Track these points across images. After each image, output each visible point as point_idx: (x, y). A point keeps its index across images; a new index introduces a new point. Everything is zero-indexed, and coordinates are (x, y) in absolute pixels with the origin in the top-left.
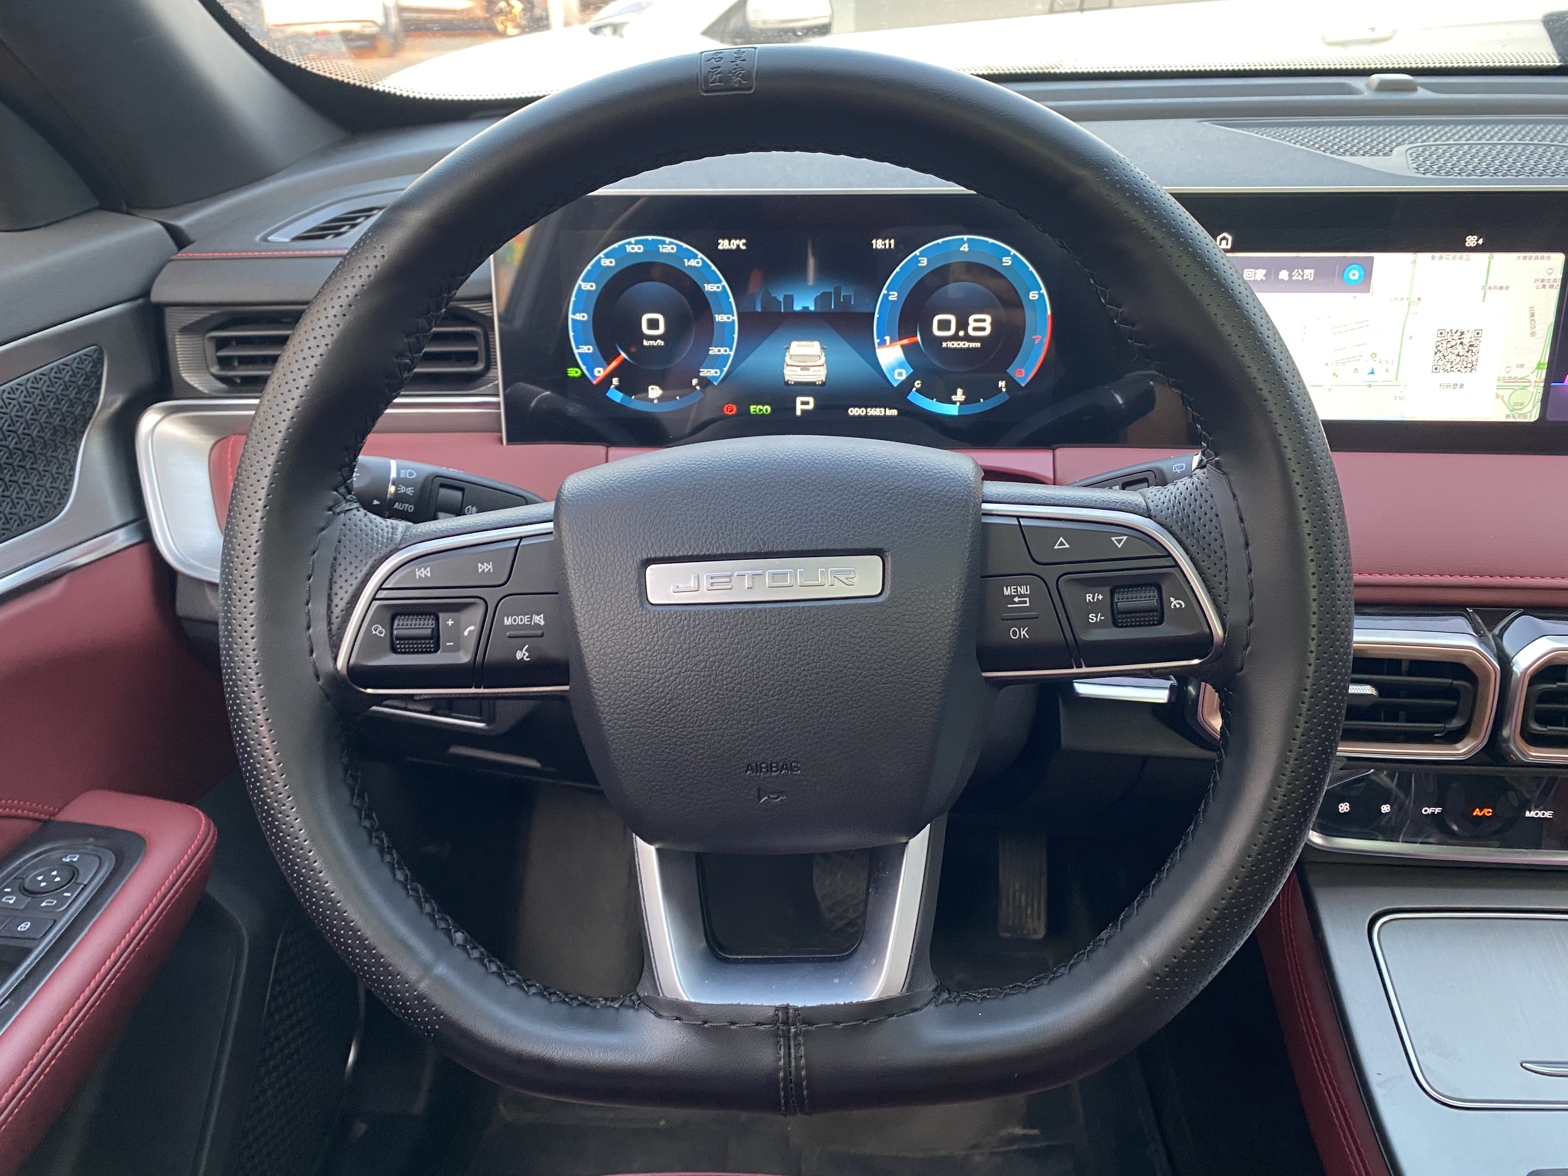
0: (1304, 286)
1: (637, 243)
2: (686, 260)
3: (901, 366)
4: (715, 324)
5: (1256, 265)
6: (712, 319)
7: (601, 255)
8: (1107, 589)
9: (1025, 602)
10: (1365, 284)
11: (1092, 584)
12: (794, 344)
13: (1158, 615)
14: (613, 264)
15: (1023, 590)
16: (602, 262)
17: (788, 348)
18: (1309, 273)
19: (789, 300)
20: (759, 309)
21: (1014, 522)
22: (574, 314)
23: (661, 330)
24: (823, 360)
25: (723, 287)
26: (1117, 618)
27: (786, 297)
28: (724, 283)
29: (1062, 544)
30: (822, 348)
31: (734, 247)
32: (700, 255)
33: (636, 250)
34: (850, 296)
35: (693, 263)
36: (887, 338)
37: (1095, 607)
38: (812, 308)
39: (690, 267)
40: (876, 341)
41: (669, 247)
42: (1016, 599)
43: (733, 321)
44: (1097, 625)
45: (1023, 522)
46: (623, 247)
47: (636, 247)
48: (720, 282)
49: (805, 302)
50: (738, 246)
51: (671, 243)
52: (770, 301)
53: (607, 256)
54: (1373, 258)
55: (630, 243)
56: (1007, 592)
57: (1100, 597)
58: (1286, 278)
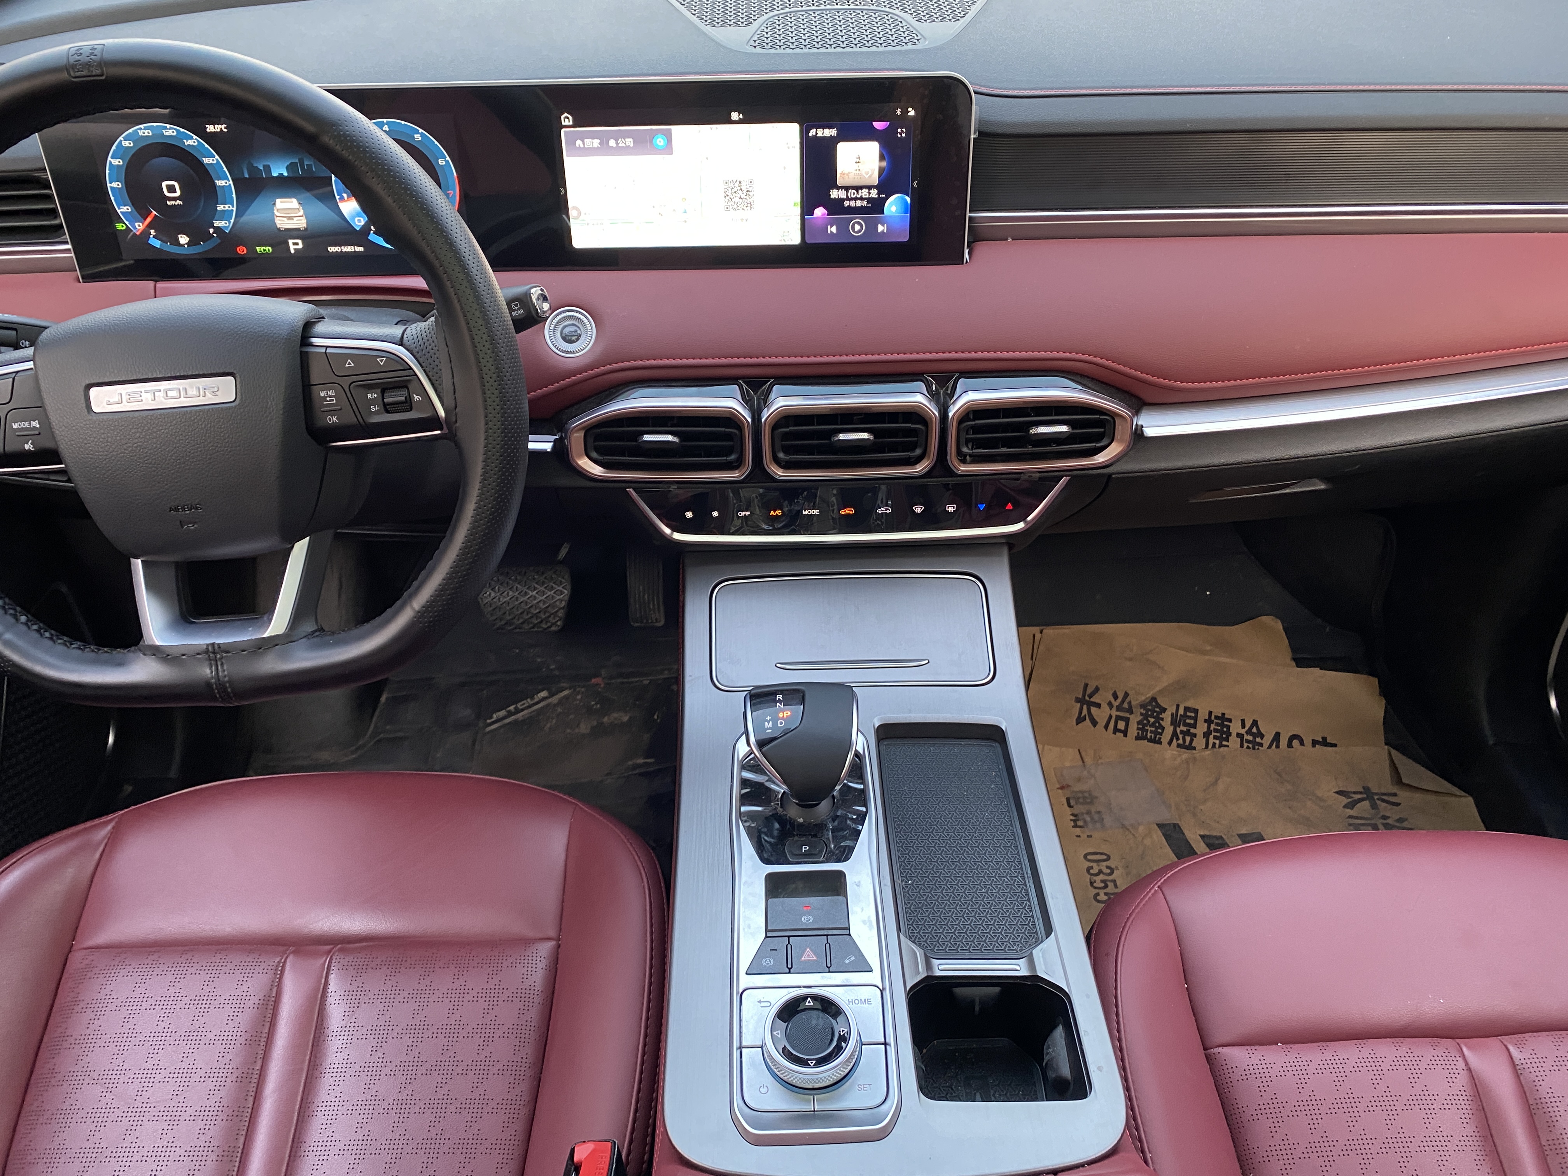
0: (625, 151)
1: (145, 128)
2: (185, 141)
3: (358, 215)
4: (217, 189)
5: (592, 136)
6: (214, 184)
7: (121, 138)
8: (379, 391)
9: (333, 400)
10: (668, 148)
11: (370, 387)
12: (278, 201)
13: (408, 405)
14: (132, 145)
15: (331, 393)
16: (123, 143)
17: (274, 204)
18: (629, 142)
19: (268, 168)
20: (247, 176)
21: (323, 350)
22: (111, 183)
23: (178, 194)
24: (301, 213)
25: (217, 160)
26: (387, 408)
27: (264, 166)
28: (217, 157)
29: (349, 364)
30: (300, 203)
31: (219, 130)
32: (195, 137)
33: (146, 134)
34: (311, 165)
35: (190, 142)
36: (345, 195)
37: (373, 402)
38: (286, 174)
39: (189, 145)
40: (337, 197)
41: (171, 131)
42: (328, 399)
43: (230, 184)
44: (377, 413)
45: (329, 350)
46: (136, 131)
47: (146, 132)
48: (214, 156)
49: (279, 169)
50: (221, 129)
51: (171, 128)
52: (253, 170)
53: (126, 139)
54: (670, 130)
55: (141, 129)
56: (322, 395)
57: (376, 395)
58: (615, 145)
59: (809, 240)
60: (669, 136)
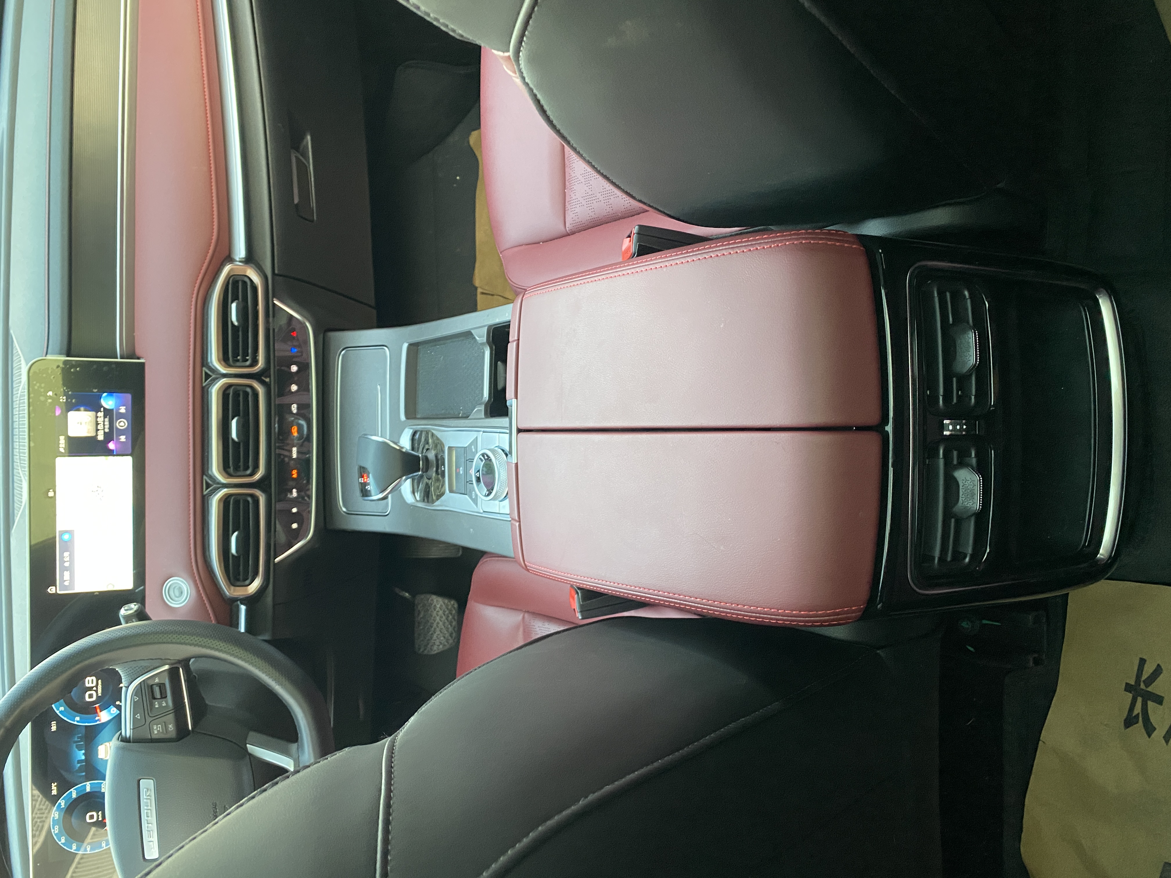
0: (71, 556)
1: (54, 829)
2: (62, 807)
3: (110, 711)
4: (92, 791)
5: (62, 576)
6: (89, 793)
7: (60, 843)
8: (154, 701)
9: (159, 727)
10: (70, 532)
11: (152, 705)
12: (100, 757)
13: (161, 686)
14: (64, 837)
15: (155, 727)
16: (62, 842)
17: (101, 759)
18: (66, 554)
19: (79, 761)
20: (84, 774)
21: (132, 730)
22: (87, 851)
23: (94, 814)
24: (107, 744)
25: (74, 790)
26: (163, 696)
27: (78, 763)
28: (72, 790)
29: (138, 716)
30: (102, 744)
31: (56, 788)
32: (59, 801)
33: (57, 829)
34: (78, 737)
35: (63, 804)
36: (97, 718)
37: (160, 704)
38: (83, 751)
39: (65, 805)
40: (98, 723)
41: (56, 815)
42: (158, 729)
43: (90, 784)
44: (167, 703)
45: (132, 728)
46: (56, 835)
47: (56, 829)
48: (71, 792)
49: (81, 755)
50: (55, 786)
51: (54, 815)
52: (80, 770)
53: (60, 840)
54: (59, 531)
55: (54, 832)
56: (156, 732)
57: (156, 703)
58: (68, 563)
59: (130, 452)
60: (62, 533)
